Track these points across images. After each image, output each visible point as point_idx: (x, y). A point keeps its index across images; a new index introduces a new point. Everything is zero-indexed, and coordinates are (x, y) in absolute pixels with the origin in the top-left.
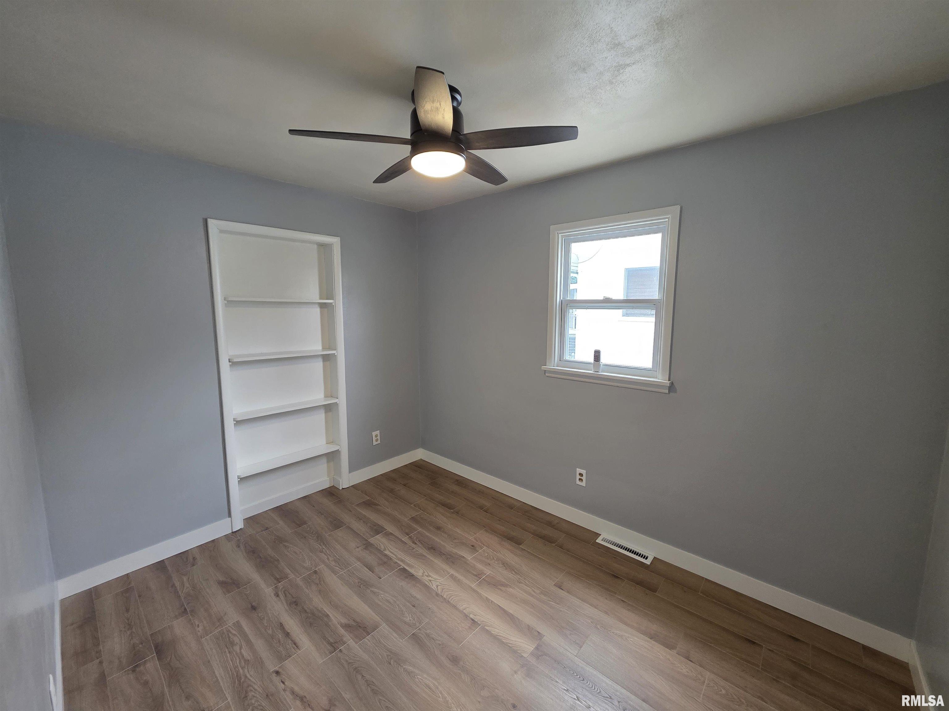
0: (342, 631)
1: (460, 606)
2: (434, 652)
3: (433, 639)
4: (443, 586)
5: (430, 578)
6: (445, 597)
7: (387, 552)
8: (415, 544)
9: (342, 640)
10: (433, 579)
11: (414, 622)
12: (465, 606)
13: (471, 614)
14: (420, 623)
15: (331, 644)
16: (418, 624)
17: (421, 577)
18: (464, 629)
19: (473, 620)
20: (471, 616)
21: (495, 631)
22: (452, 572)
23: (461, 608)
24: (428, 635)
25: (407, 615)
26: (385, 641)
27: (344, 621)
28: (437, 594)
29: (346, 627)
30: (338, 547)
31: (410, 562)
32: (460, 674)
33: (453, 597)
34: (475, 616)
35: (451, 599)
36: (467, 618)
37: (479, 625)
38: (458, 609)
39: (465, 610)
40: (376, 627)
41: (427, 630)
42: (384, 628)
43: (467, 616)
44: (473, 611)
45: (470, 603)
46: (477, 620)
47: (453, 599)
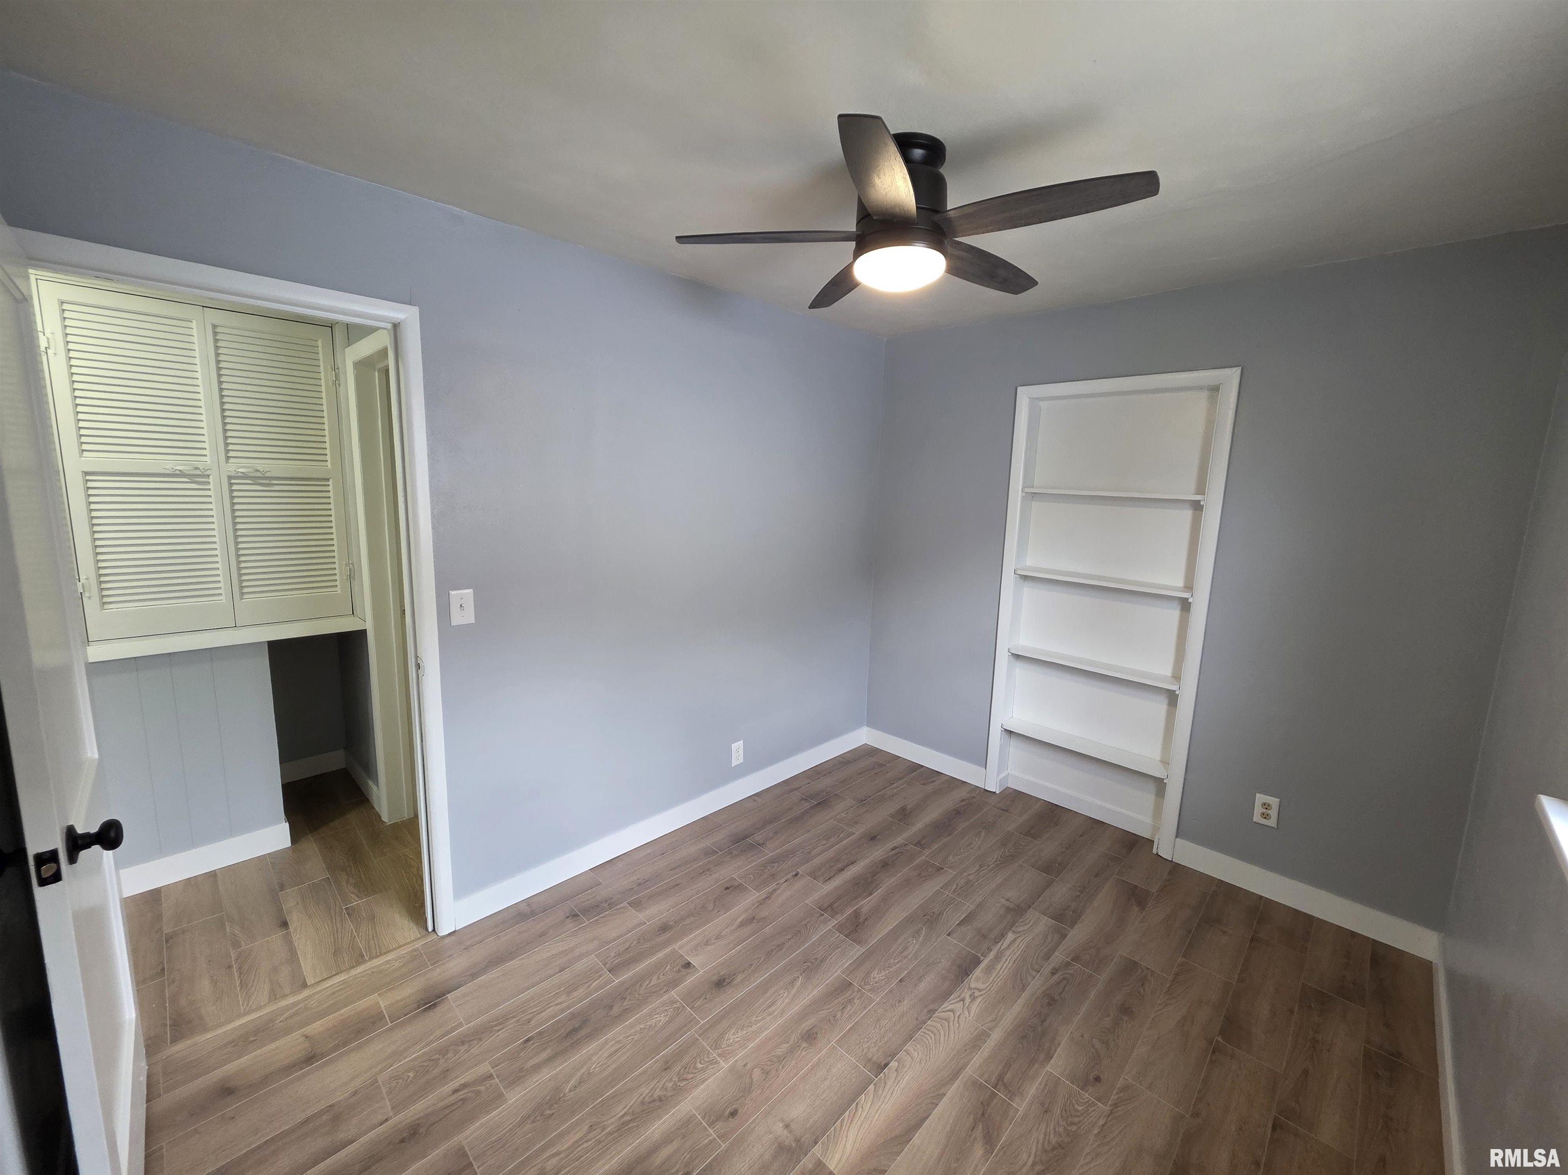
0: (849, 911)
1: (913, 1047)
2: (823, 1010)
3: (843, 1008)
4: (954, 1020)
5: (968, 1000)
6: (929, 1022)
7: (1010, 936)
8: (1053, 974)
9: (837, 913)
10: (967, 1005)
11: (871, 983)
12: (915, 1055)
13: (899, 1064)
14: (872, 990)
15: (831, 905)
16: (867, 987)
17: (967, 986)
18: (865, 1051)
19: (886, 1065)
20: (893, 1064)
21: (865, 1101)
22: (996, 1036)
23: (908, 1048)
24: (850, 1001)
25: (884, 974)
26: (837, 954)
27: (865, 910)
28: (932, 1012)
29: (857, 914)
30: (999, 879)
31: (998, 970)
32: (788, 1043)
33: (932, 1035)
34: (895, 1069)
35: (927, 1032)
36: (889, 1056)
37: (877, 1073)
38: (905, 1042)
39: (905, 1053)
40: (858, 942)
41: (858, 999)
42: (857, 951)
43: (893, 1056)
44: (904, 1066)
45: (923, 1064)
46: (886, 1073)
47: (927, 1035)
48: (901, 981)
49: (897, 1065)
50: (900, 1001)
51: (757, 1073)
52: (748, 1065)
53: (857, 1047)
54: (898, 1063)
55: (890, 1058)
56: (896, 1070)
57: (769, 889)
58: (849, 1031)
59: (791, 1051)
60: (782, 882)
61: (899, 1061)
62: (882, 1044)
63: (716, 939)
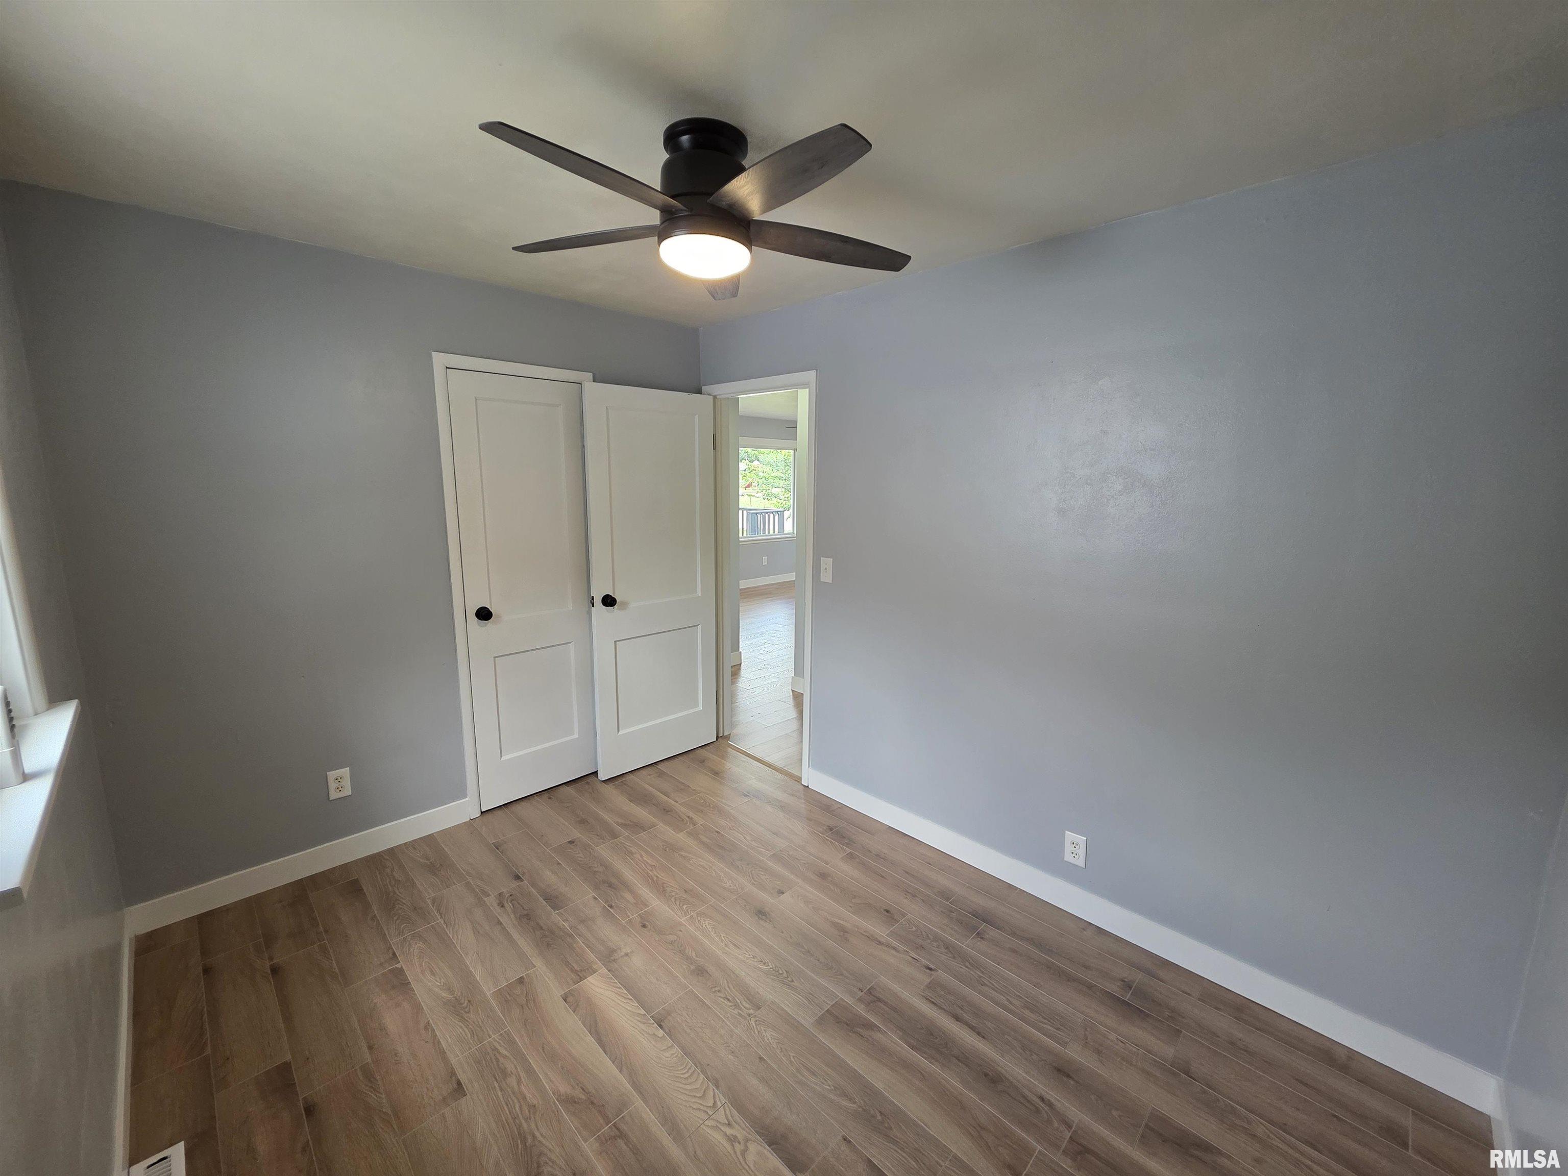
0: (873, 1019)
1: (676, 1054)
4: (701, 1106)
5: (730, 1132)
6: (702, 1076)
9: (868, 1006)
10: (723, 1129)
12: (667, 1055)
14: (749, 1026)
15: (881, 1001)
17: (750, 1136)
18: (678, 1011)
19: (661, 1026)
20: (661, 1033)
21: (633, 1006)
23: (676, 1050)
25: (771, 1042)
26: (797, 997)
27: (878, 1037)
28: (715, 1082)
32: (697, 956)
33: (686, 1076)
34: (656, 1033)
35: (690, 1071)
36: (670, 1031)
37: (654, 1017)
38: (683, 1048)
39: (670, 1045)
40: (820, 1021)
41: (738, 1012)
42: (807, 1020)
43: (670, 1034)
44: (656, 1041)
45: (655, 1060)
46: (653, 1026)
47: (686, 1070)
48: (761, 1058)
49: (660, 1036)
50: (733, 1052)
51: (672, 938)
52: (681, 933)
53: (684, 1006)
54: (661, 1037)
55: (667, 1031)
56: (654, 1034)
57: (895, 943)
58: (701, 1001)
59: (688, 959)
60: (911, 955)
61: (663, 1038)
62: (683, 1026)
63: (813, 908)
